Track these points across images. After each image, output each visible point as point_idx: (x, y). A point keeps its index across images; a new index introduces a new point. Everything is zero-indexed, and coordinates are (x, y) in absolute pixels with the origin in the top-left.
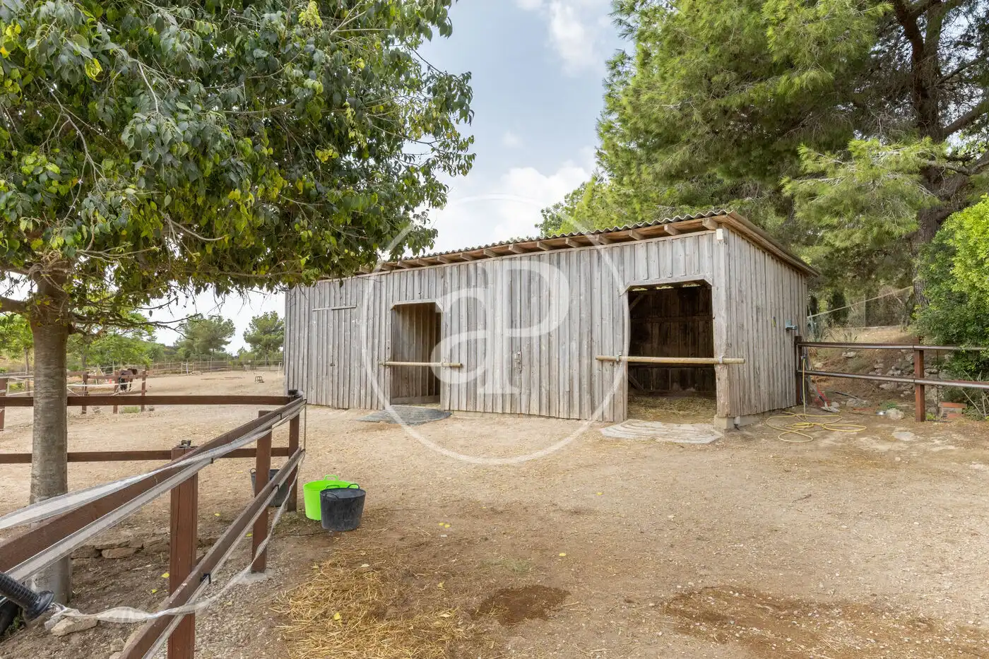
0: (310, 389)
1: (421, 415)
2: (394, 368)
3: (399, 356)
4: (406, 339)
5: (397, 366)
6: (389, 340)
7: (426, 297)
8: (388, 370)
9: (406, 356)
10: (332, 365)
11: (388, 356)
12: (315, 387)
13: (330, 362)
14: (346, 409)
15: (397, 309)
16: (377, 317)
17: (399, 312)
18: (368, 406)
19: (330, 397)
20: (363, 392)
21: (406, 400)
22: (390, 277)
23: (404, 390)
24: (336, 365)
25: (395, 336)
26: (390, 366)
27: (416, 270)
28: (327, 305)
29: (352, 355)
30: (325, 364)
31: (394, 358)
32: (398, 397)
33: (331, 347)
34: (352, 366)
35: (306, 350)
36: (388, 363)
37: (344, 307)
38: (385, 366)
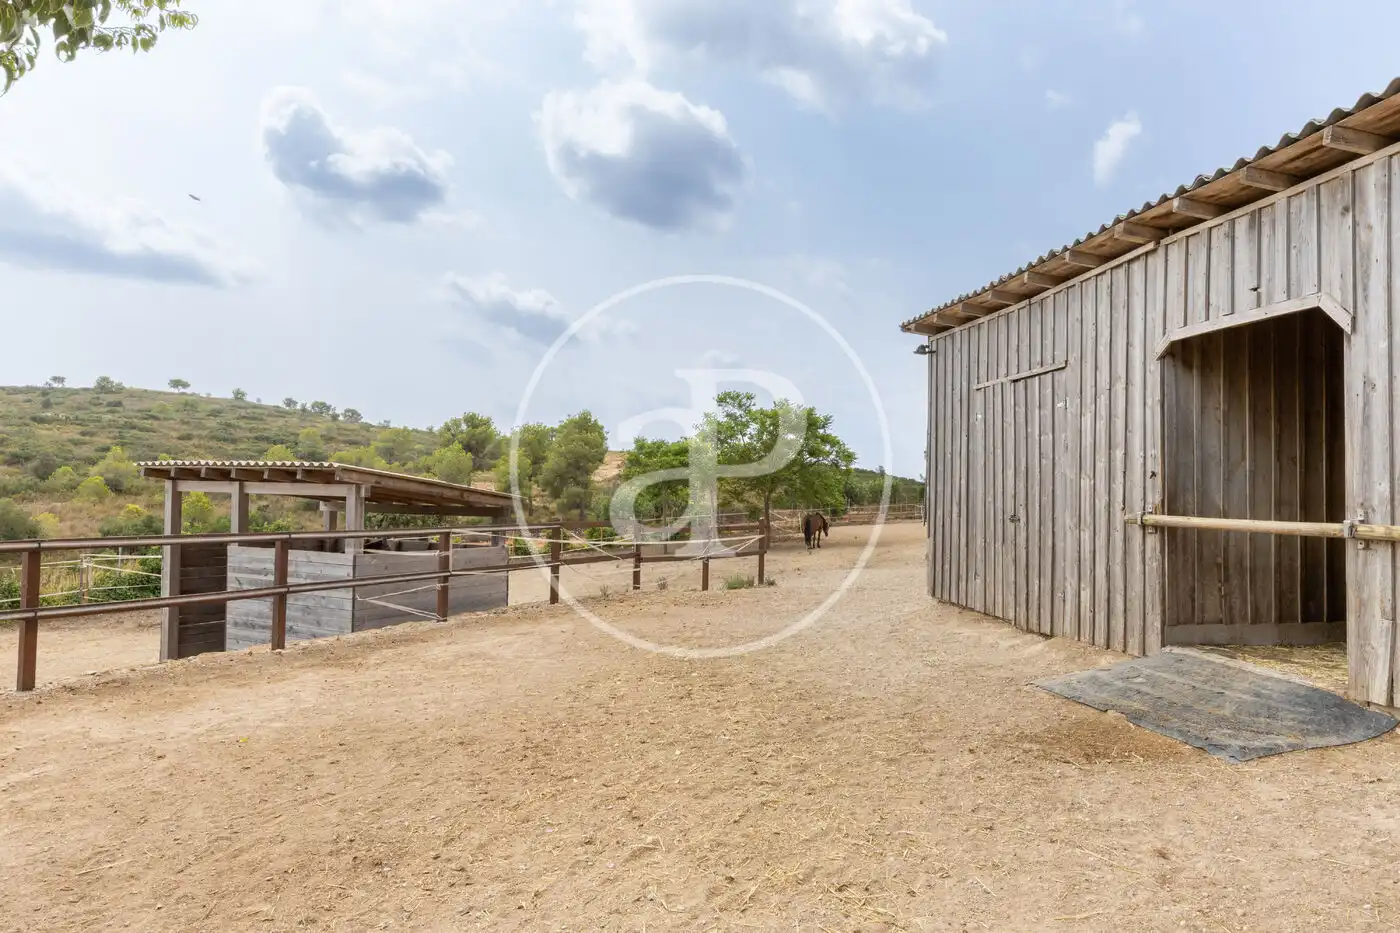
0: (972, 574)
1: (1265, 707)
2: (1170, 534)
3: (1193, 499)
4: (1215, 444)
5: (1186, 530)
6: (1155, 451)
7: (1280, 295)
8: (1153, 541)
9: (1219, 500)
10: (1014, 519)
11: (1155, 498)
12: (981, 571)
13: (1010, 512)
14: (1047, 637)
15: (1182, 353)
16: (1120, 387)
17: (1188, 365)
18: (1100, 639)
19: (1011, 599)
20: (1086, 595)
21: (1220, 632)
22: (1156, 261)
23: (1212, 604)
24: (1023, 520)
25: (1176, 436)
26: (1158, 528)
27: (1241, 217)
28: (1003, 370)
29: (1058, 492)
30: (1000, 517)
31: (1171, 505)
32: (1189, 621)
33: (1010, 472)
34: (1059, 523)
35: (964, 482)
36: (1151, 519)
37: (1037, 370)
38: (1144, 526)
